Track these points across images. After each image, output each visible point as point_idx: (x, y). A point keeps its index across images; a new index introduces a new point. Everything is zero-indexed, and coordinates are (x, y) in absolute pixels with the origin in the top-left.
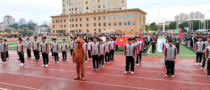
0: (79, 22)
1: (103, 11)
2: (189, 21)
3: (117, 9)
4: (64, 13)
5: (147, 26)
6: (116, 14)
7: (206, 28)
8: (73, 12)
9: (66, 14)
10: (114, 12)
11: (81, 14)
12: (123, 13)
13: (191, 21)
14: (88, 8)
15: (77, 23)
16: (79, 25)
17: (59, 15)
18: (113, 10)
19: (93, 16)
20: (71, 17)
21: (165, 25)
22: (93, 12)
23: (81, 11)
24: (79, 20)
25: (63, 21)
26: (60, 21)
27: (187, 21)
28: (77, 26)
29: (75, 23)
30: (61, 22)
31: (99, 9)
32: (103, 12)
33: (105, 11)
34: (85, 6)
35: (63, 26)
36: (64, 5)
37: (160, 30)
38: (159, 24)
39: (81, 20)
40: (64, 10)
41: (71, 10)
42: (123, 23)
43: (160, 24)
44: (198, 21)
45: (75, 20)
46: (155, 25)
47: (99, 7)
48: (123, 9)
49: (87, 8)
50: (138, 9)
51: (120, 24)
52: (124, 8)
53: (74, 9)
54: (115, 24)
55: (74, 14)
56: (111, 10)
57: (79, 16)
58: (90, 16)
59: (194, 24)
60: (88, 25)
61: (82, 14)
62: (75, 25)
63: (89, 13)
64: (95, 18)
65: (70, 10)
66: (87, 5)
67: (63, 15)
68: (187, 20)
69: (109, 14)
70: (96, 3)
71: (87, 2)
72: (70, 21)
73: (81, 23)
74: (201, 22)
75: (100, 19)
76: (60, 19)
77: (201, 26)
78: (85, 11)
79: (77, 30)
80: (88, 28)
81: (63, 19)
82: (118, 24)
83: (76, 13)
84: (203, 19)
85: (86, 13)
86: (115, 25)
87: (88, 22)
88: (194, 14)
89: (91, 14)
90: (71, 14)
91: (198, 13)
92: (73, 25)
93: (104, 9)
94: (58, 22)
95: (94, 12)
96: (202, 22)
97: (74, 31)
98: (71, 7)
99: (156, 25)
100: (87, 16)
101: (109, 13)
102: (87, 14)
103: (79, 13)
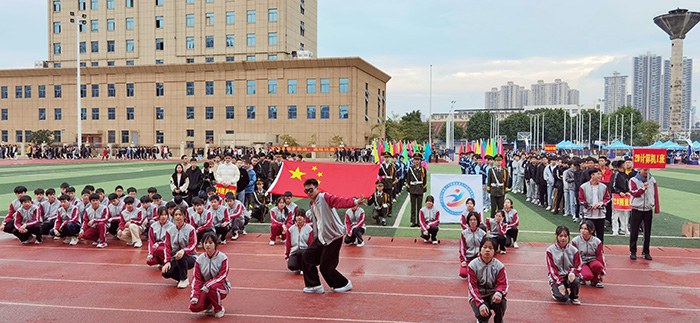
0: (121, 102)
1: (223, 60)
2: (531, 112)
3: (281, 57)
4: (57, 58)
5: (389, 125)
6: (274, 74)
7: (586, 137)
8: (95, 56)
9: (63, 65)
10: (270, 66)
11: (130, 69)
12: (302, 73)
13: (537, 111)
14: (162, 44)
15: (111, 102)
16: (121, 114)
17: (33, 67)
18: (265, 58)
19: (181, 77)
20: (88, 78)
21: (455, 123)
22: (183, 61)
23: (130, 55)
24: (121, 90)
25: (50, 91)
26: (35, 92)
27: (527, 112)
28: (112, 116)
29: (103, 102)
30: (42, 95)
31: (210, 52)
32: (224, 64)
33: (233, 59)
34: (150, 35)
35: (50, 114)
36: (55, 28)
37: (436, 141)
38: (433, 116)
39: (130, 93)
40: (56, 48)
41: (88, 47)
42: (301, 112)
43: (438, 119)
44: (561, 112)
45: (103, 90)
46: (419, 120)
47: (210, 44)
48: (303, 55)
49: (161, 46)
50: (359, 59)
51: (292, 113)
52: (306, 52)
53: (103, 47)
54: (273, 115)
55: (103, 64)
56: (258, 58)
57: (123, 77)
58: (170, 77)
59: (547, 122)
60: (159, 114)
61: (138, 67)
62: (107, 113)
63: (165, 63)
64: (189, 84)
65: (83, 49)
66: (160, 34)
67: (51, 66)
68: (526, 108)
69: (248, 73)
70: (197, 26)
71: (158, 22)
72: (83, 94)
73: (131, 102)
74: (568, 116)
75: (210, 91)
76: (34, 84)
77: (568, 130)
78: (148, 57)
79: (112, 133)
80: (161, 125)
81: (49, 83)
82: (283, 113)
83: (109, 64)
84: (575, 107)
85: (154, 63)
86: (270, 117)
87: (160, 102)
88: (548, 87)
89: (174, 69)
90: (89, 65)
91: (558, 86)
92: (95, 111)
93: (230, 51)
94: (28, 95)
95: (188, 60)
96: (572, 115)
97: (99, 137)
98: (88, 37)
99: (423, 120)
100: (160, 79)
101: (246, 70)
102: (159, 68)
103: (123, 64)
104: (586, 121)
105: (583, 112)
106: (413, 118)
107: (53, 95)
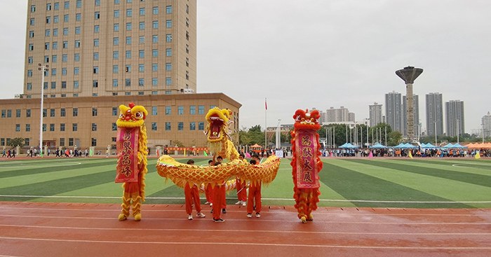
0: (69, 119)
1: (137, 93)
2: (326, 126)
3: (174, 93)
4: (29, 92)
5: (242, 133)
6: (169, 103)
8: (53, 91)
9: (33, 97)
10: (166, 98)
11: (76, 99)
12: (187, 102)
13: (330, 125)
14: (97, 83)
15: (63, 120)
16: (69, 127)
17: (14, 98)
18: (164, 93)
19: (109, 104)
20: (48, 105)
22: (111, 94)
23: (76, 90)
24: (69, 112)
25: (24, 113)
26: (14, 113)
27: (324, 126)
28: (63, 129)
29: (57, 120)
30: (18, 115)
31: (128, 88)
32: (137, 96)
33: (143, 93)
34: (89, 78)
35: (23, 127)
36: (29, 73)
37: (270, 143)
38: (268, 129)
39: (75, 114)
40: (28, 86)
41: (49, 85)
43: (271, 131)
44: (344, 126)
45: (58, 112)
46: (260, 131)
47: (128, 84)
48: (187, 91)
49: (96, 85)
50: (222, 94)
52: (190, 90)
53: (59, 85)
54: (168, 127)
55: (58, 96)
56: (159, 93)
57: (71, 104)
58: (102, 104)
59: (336, 132)
60: (94, 127)
61: (82, 98)
62: (59, 127)
63: (99, 95)
64: (114, 109)
65: (46, 86)
66: (96, 77)
67: (25, 97)
68: (324, 124)
69: (153, 102)
70: (120, 72)
71: (95, 70)
72: (45, 115)
73: (76, 120)
74: (349, 129)
76: (14, 108)
77: (349, 137)
78: (88, 92)
79: (62, 140)
80: (95, 135)
81: (23, 108)
83: (62, 96)
84: (353, 123)
85: (91, 95)
86: (166, 129)
87: (95, 120)
88: (336, 111)
89: (104, 99)
90: (49, 96)
91: (341, 111)
92: (52, 125)
93: (141, 88)
94: (9, 116)
95: (114, 94)
96: (351, 128)
97: (54, 142)
98: (50, 79)
99: (262, 131)
100: (95, 106)
101: (152, 100)
102: (95, 99)
103: (71, 96)
104: (359, 132)
105: (357, 126)
106: (256, 130)
107: (26, 115)
